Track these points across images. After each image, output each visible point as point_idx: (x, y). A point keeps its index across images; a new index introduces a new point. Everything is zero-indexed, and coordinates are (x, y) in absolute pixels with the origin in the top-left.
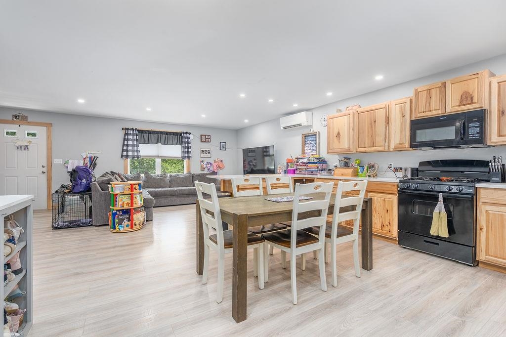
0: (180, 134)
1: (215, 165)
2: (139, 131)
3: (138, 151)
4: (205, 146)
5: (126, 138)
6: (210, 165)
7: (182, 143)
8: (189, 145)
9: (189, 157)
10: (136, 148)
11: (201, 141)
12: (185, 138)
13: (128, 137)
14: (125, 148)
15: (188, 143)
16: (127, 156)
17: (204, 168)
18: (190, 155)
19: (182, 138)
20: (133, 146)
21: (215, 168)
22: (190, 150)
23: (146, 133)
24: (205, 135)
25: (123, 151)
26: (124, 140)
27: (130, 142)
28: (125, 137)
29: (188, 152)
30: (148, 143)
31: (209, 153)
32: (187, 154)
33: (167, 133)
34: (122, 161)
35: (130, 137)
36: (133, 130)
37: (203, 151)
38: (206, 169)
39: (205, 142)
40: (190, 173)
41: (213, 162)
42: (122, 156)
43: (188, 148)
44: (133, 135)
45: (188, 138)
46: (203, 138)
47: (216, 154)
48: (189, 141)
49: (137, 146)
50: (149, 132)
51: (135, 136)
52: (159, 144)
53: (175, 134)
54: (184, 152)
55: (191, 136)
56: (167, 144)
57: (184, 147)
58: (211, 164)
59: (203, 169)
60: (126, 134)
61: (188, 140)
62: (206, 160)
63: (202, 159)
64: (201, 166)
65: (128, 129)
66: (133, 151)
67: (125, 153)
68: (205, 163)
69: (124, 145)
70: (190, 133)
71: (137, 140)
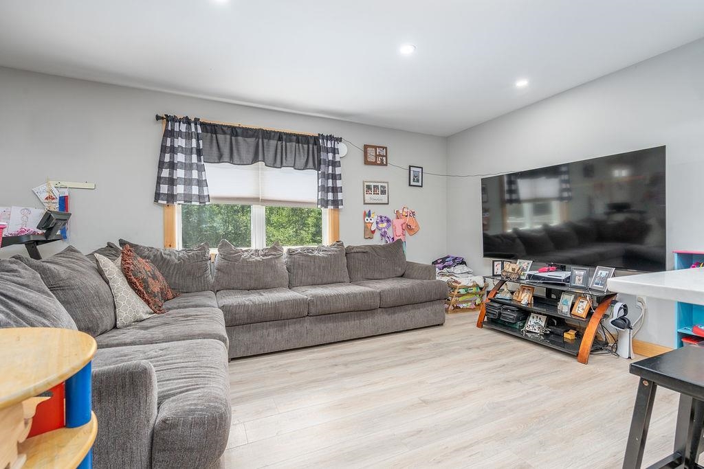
0: (316, 140)
1: (398, 223)
2: (203, 125)
3: (201, 183)
4: (375, 174)
5: (169, 144)
6: (385, 225)
7: (320, 164)
8: (338, 171)
9: (336, 203)
10: (195, 174)
11: (367, 162)
12: (327, 151)
13: (172, 142)
14: (165, 173)
15: (335, 164)
16: (171, 198)
17: (373, 232)
18: (340, 196)
19: (319, 151)
20: (188, 167)
21: (399, 231)
22: (339, 183)
23: (224, 133)
24: (375, 147)
25: (158, 183)
26: (164, 149)
27: (180, 158)
28: (164, 141)
29: (335, 190)
30: (231, 161)
31: (383, 192)
32: (332, 195)
33: (281, 136)
34: (157, 212)
35: (180, 142)
36: (187, 121)
37: (369, 187)
38: (377, 235)
39: (375, 164)
40: (339, 244)
41: (392, 217)
42: (158, 196)
43: (335, 177)
44: (188, 136)
45: (335, 151)
46: (371, 151)
47: (401, 197)
48: (337, 159)
49: (201, 169)
50: (234, 131)
51: (194, 141)
52: (261, 164)
53: (300, 139)
54: (324, 189)
55: (342, 148)
56: (282, 166)
57: (325, 176)
58: (388, 221)
59: (369, 233)
60: (169, 134)
61: (334, 157)
62: (377, 211)
63: (367, 208)
64: (366, 227)
65: (173, 119)
66: (188, 182)
67: (164, 189)
68: (374, 218)
69: (161, 165)
70: (340, 140)
71: (199, 153)
